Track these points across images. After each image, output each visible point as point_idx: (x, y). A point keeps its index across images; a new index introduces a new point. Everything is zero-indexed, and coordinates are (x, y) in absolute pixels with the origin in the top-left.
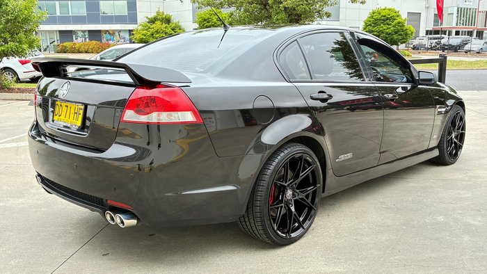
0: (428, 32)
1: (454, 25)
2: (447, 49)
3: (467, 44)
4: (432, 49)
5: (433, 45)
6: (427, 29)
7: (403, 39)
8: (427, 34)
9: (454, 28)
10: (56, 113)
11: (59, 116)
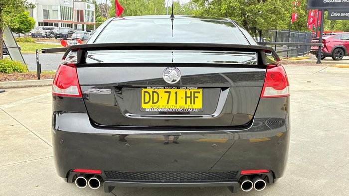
0: (40, 24)
1: (60, 19)
2: (59, 37)
3: (73, 33)
4: (47, 37)
5: (48, 34)
6: (39, 21)
7: (28, 28)
8: (39, 25)
9: (59, 21)
10: (146, 101)
11: (153, 103)
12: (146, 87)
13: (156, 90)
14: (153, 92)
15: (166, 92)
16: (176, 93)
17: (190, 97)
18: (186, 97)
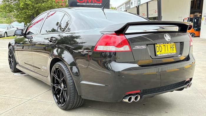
10: (158, 51)
11: (160, 52)
12: (157, 44)
13: (160, 45)
14: (160, 46)
15: (164, 46)
16: (167, 46)
17: (172, 47)
18: (171, 48)
